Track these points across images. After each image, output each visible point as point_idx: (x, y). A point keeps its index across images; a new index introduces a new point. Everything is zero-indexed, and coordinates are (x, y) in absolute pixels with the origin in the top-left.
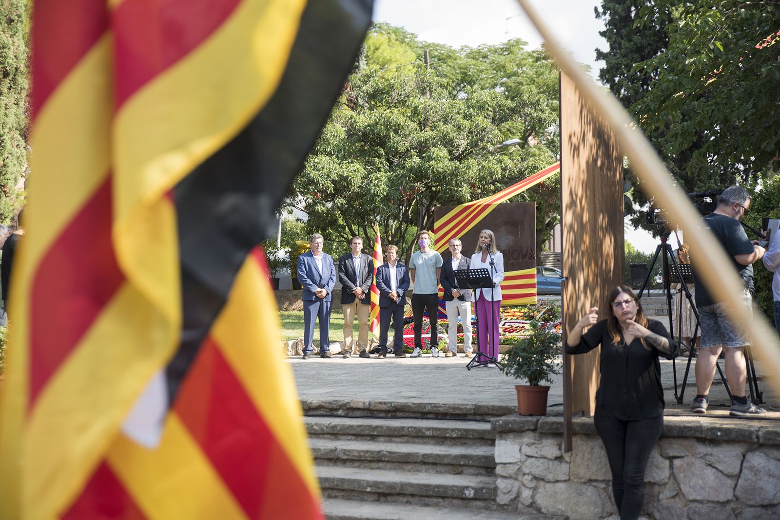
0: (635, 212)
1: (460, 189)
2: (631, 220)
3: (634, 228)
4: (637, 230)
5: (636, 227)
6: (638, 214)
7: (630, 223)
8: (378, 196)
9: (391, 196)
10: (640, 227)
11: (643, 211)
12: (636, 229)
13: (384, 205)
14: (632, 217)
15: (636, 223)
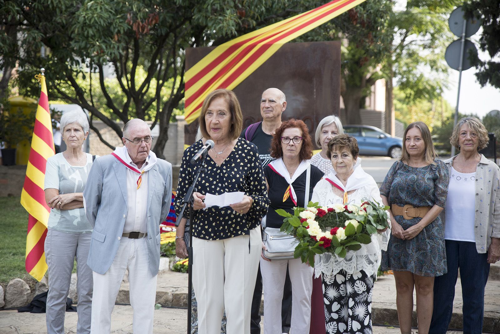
0: (482, 64)
1: (220, 18)
2: (477, 75)
3: (480, 86)
4: (485, 88)
5: (483, 83)
6: (487, 66)
7: (475, 78)
8: (90, 26)
9: (115, 28)
10: (488, 85)
11: (494, 63)
12: (483, 86)
13: (104, 42)
14: (478, 71)
15: (482, 78)
